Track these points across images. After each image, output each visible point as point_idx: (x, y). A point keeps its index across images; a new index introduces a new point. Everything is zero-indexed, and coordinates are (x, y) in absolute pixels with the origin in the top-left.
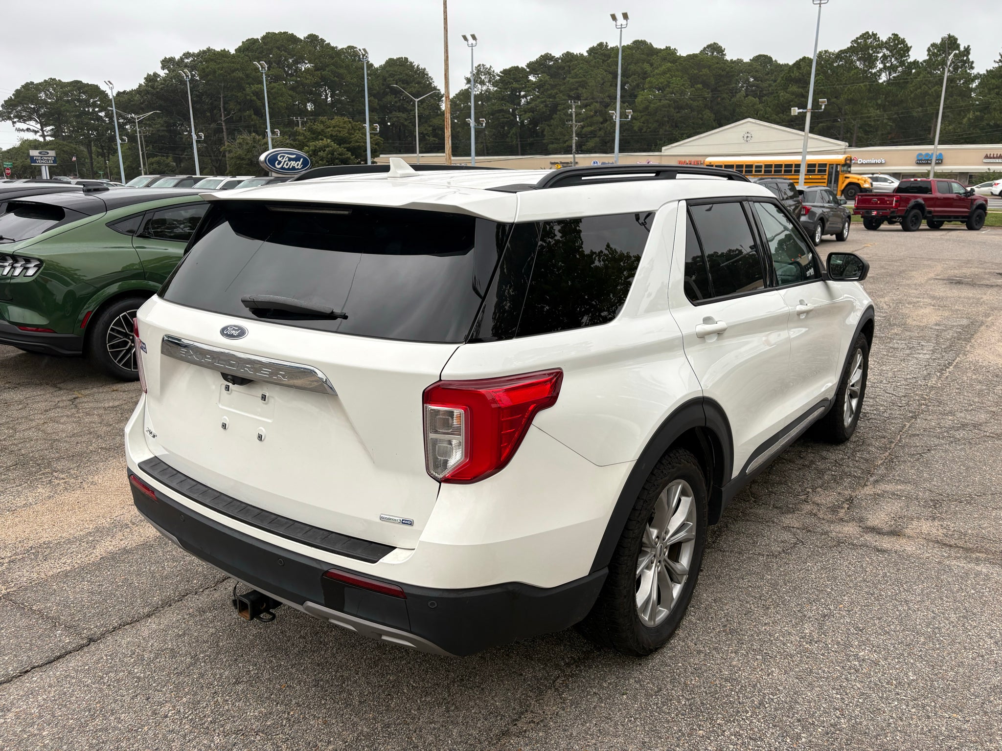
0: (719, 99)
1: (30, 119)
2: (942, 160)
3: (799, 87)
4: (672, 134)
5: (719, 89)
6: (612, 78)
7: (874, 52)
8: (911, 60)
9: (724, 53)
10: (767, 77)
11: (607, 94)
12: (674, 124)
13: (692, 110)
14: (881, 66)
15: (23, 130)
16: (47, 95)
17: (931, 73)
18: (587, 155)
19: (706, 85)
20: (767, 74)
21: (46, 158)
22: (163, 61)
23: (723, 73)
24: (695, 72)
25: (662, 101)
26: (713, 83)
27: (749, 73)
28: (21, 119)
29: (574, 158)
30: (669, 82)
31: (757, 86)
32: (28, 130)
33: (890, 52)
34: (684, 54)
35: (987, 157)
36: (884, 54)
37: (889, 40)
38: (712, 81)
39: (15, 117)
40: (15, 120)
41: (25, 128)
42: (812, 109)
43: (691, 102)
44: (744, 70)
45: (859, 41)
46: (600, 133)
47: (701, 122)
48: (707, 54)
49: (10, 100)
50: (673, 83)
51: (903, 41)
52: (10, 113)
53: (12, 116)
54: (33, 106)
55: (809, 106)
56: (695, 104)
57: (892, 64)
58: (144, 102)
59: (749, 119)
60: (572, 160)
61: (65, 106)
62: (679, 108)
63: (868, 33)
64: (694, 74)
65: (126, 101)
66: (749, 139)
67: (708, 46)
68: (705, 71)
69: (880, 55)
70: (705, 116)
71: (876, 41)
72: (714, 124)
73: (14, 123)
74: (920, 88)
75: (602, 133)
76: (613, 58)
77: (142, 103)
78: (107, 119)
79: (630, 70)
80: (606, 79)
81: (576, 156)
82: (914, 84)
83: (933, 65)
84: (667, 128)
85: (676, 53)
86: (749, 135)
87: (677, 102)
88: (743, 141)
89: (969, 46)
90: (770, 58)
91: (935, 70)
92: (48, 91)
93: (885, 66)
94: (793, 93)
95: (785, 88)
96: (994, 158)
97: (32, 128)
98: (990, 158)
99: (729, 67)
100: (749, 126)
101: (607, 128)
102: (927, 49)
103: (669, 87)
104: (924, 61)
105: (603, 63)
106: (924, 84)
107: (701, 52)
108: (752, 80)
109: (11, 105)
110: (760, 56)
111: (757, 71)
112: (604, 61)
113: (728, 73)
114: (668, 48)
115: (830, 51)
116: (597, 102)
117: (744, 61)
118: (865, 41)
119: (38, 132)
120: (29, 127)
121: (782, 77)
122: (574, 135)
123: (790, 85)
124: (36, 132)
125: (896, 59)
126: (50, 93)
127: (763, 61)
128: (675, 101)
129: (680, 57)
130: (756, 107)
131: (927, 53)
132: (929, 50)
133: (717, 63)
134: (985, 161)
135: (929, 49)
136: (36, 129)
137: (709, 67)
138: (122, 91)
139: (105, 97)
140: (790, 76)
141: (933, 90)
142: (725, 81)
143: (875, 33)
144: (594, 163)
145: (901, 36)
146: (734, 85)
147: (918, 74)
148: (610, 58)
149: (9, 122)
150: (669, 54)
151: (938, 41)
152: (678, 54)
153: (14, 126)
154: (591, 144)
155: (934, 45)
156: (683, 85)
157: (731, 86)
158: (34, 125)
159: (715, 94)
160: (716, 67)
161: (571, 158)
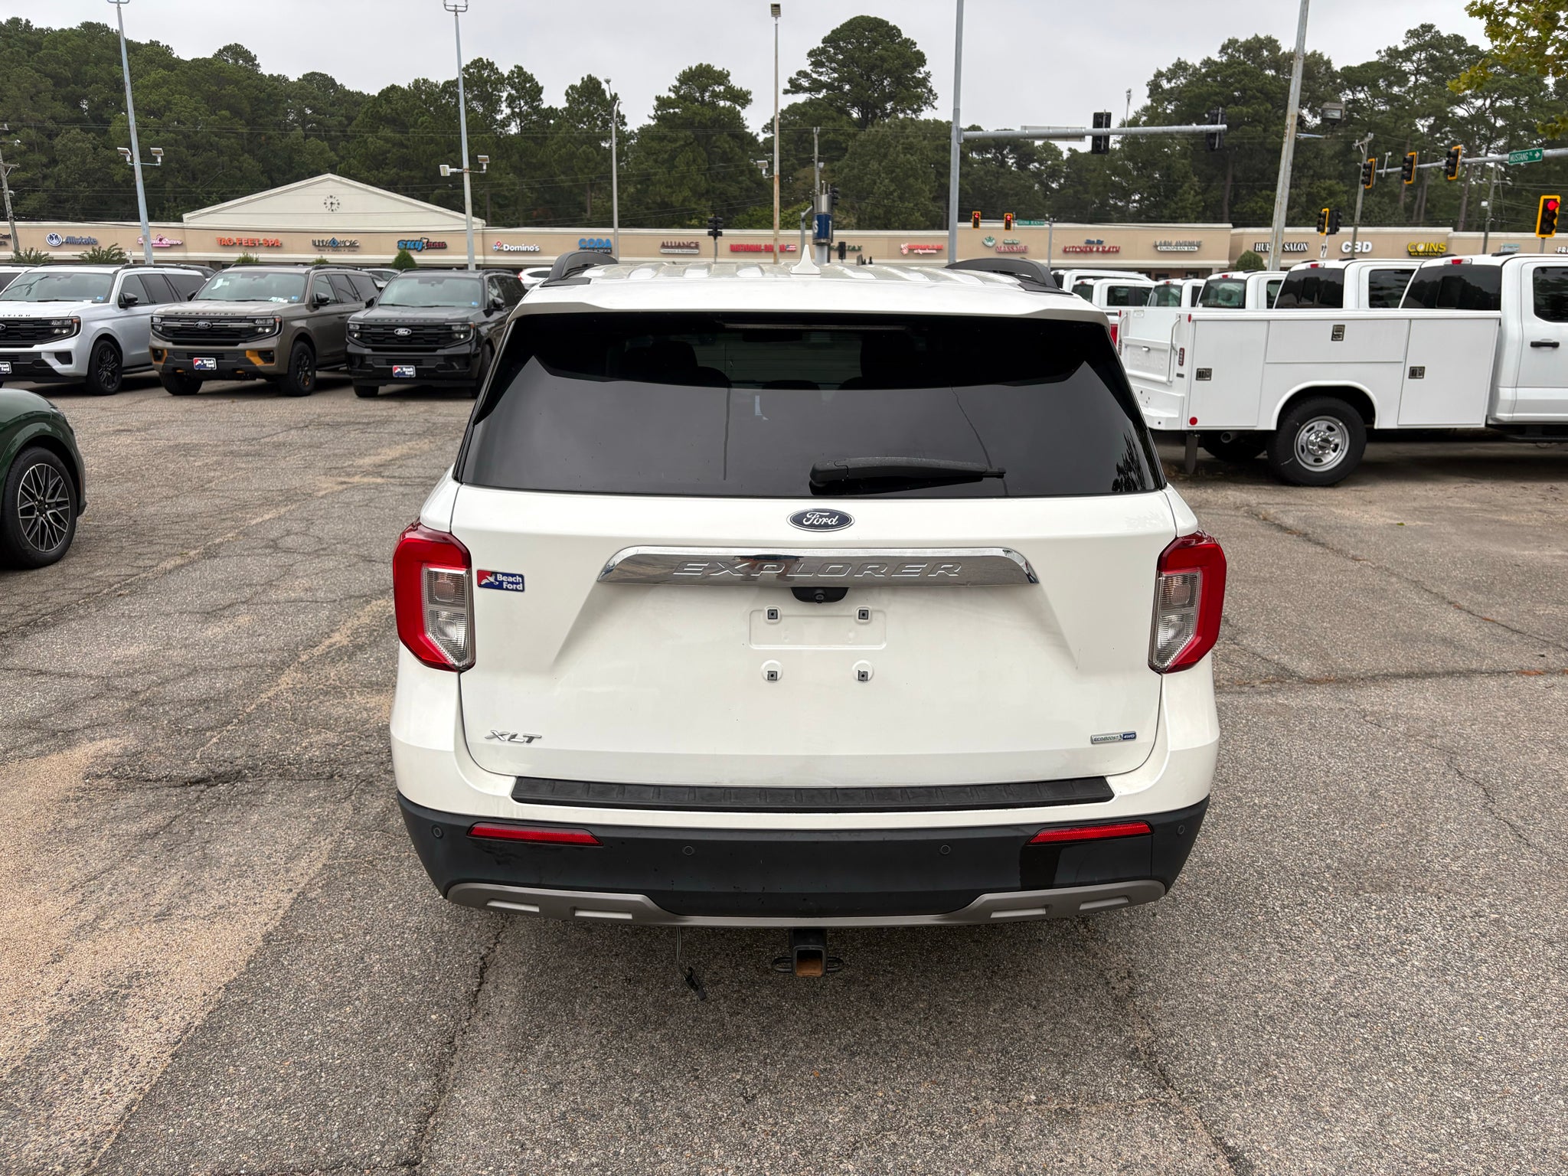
0: (263, 138)
2: (610, 249)
3: (394, 131)
4: (190, 192)
5: (261, 121)
6: (54, 85)
7: (494, 90)
8: (545, 106)
9: (257, 62)
10: (332, 109)
11: (48, 114)
12: (190, 175)
13: (221, 153)
14: (508, 111)
17: (575, 126)
18: (34, 224)
19: (236, 113)
20: (333, 104)
23: (262, 95)
24: (214, 88)
25: (161, 134)
26: (248, 110)
27: (303, 101)
29: (14, 228)
30: (169, 102)
31: (319, 123)
33: (517, 91)
34: (187, 57)
35: (664, 246)
36: (510, 94)
37: (513, 75)
38: (246, 107)
42: (470, 169)
43: (217, 139)
44: (293, 94)
45: (471, 70)
46: (47, 183)
47: (239, 174)
48: (227, 61)
50: (176, 104)
51: (531, 79)
55: (466, 165)
56: (224, 142)
57: (521, 111)
59: (329, 176)
60: (9, 232)
62: (195, 147)
63: (481, 59)
64: (212, 92)
66: (334, 207)
67: (227, 49)
68: (230, 89)
69: (505, 95)
70: (245, 165)
71: (495, 74)
72: (264, 179)
74: (565, 146)
75: (50, 184)
76: (46, 48)
79: (86, 74)
80: (42, 87)
81: (17, 224)
82: (555, 140)
83: (576, 115)
84: (179, 181)
85: (170, 55)
86: (334, 201)
87: (189, 136)
88: (326, 211)
89: (616, 94)
90: (332, 80)
91: (579, 123)
93: (513, 113)
94: (387, 140)
95: (374, 130)
96: (672, 247)
98: (668, 247)
99: (270, 86)
100: (329, 185)
101: (59, 176)
102: (564, 92)
103: (170, 110)
104: (565, 109)
105: (29, 56)
106: (569, 142)
107: (215, 56)
108: (309, 112)
110: (313, 74)
111: (315, 98)
112: (30, 54)
113: (269, 96)
114: (154, 44)
115: (431, 80)
116: (29, 127)
117: (291, 80)
118: (479, 71)
121: (366, 113)
122: (5, 186)
123: (381, 127)
125: (526, 103)
127: (319, 84)
128: (186, 136)
129: (179, 61)
130: (326, 155)
131: (566, 98)
132: (567, 94)
133: (249, 78)
134: (662, 251)
135: (567, 91)
137: (237, 83)
140: (378, 111)
141: (581, 150)
142: (268, 108)
143: (491, 61)
144: (51, 237)
145: (528, 70)
146: (281, 118)
147: (558, 126)
148: (41, 49)
150: (157, 53)
151: (578, 83)
152: (175, 56)
154: (31, 202)
155: (572, 87)
156: (196, 109)
157: (277, 118)
159: (254, 129)
160: (250, 85)
161: (7, 227)
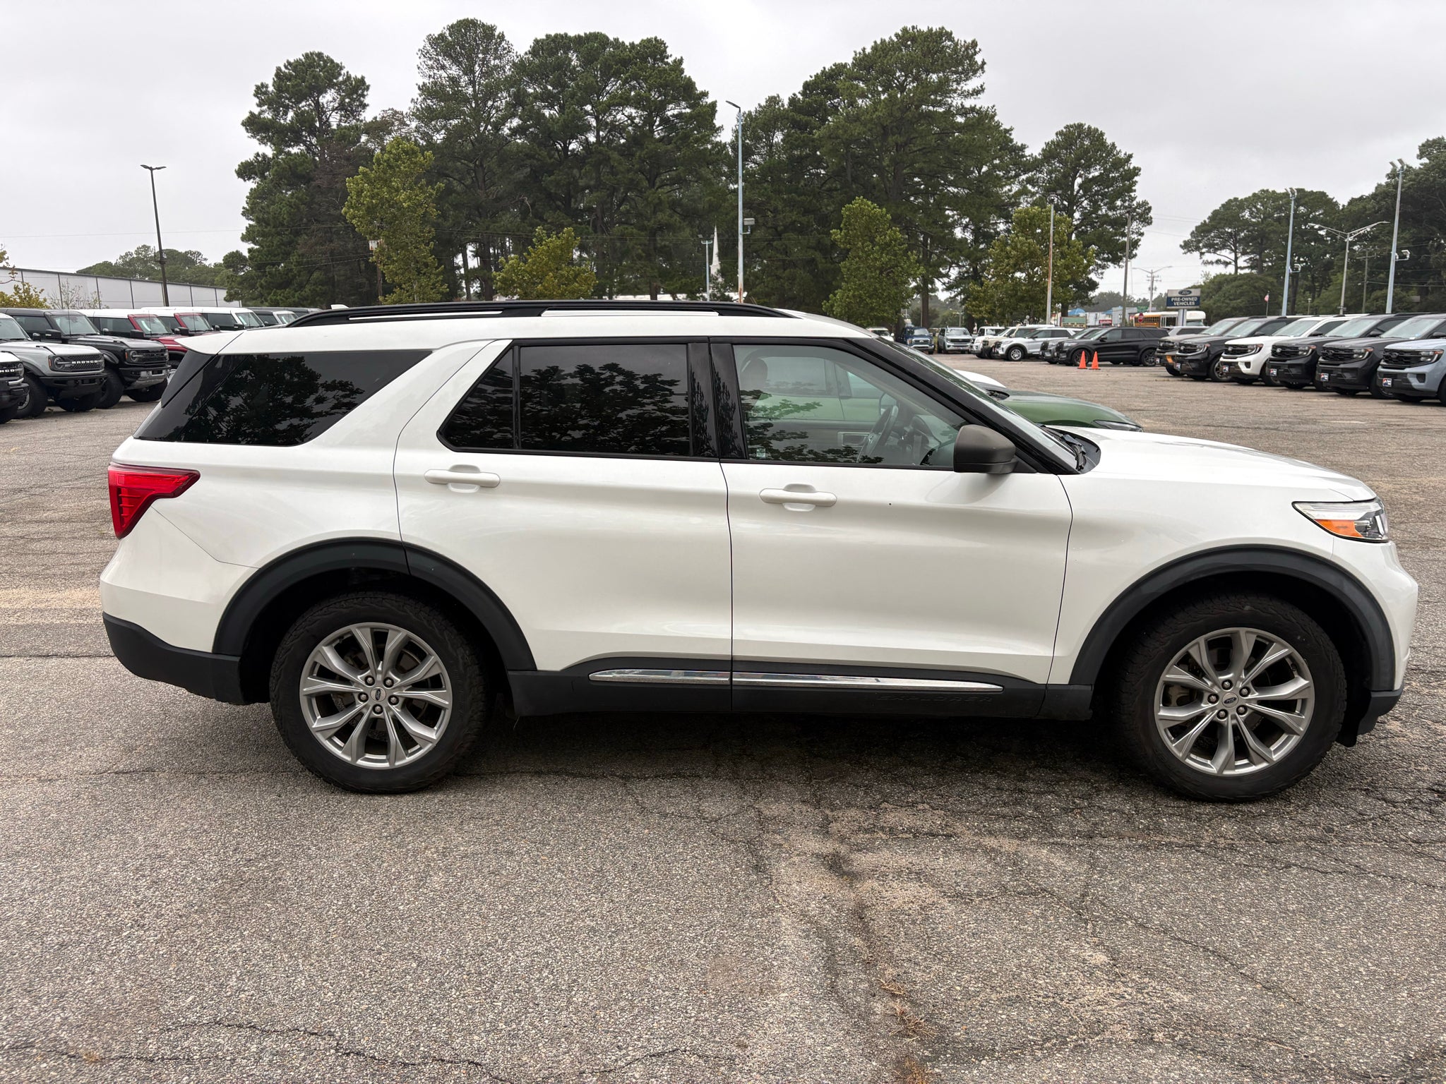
1: (1224, 247)
15: (1212, 263)
16: (1251, 214)
21: (1187, 299)
22: (1423, 145)
28: (1213, 247)
32: (1218, 262)
39: (1205, 246)
40: (1204, 250)
41: (1214, 260)
49: (1204, 224)
52: (1199, 242)
53: (1201, 245)
54: (1230, 230)
58: (1379, 209)
61: (1272, 225)
65: (1360, 211)
73: (1202, 254)
77: (1376, 212)
78: (1329, 239)
92: (1255, 207)
97: (1223, 259)
109: (1203, 232)
119: (1230, 263)
120: (1220, 257)
124: (1226, 264)
126: (1257, 209)
136: (1228, 260)
138: (1357, 196)
139: (1333, 209)
149: (1197, 254)
153: (1201, 258)
158: (1227, 254)
